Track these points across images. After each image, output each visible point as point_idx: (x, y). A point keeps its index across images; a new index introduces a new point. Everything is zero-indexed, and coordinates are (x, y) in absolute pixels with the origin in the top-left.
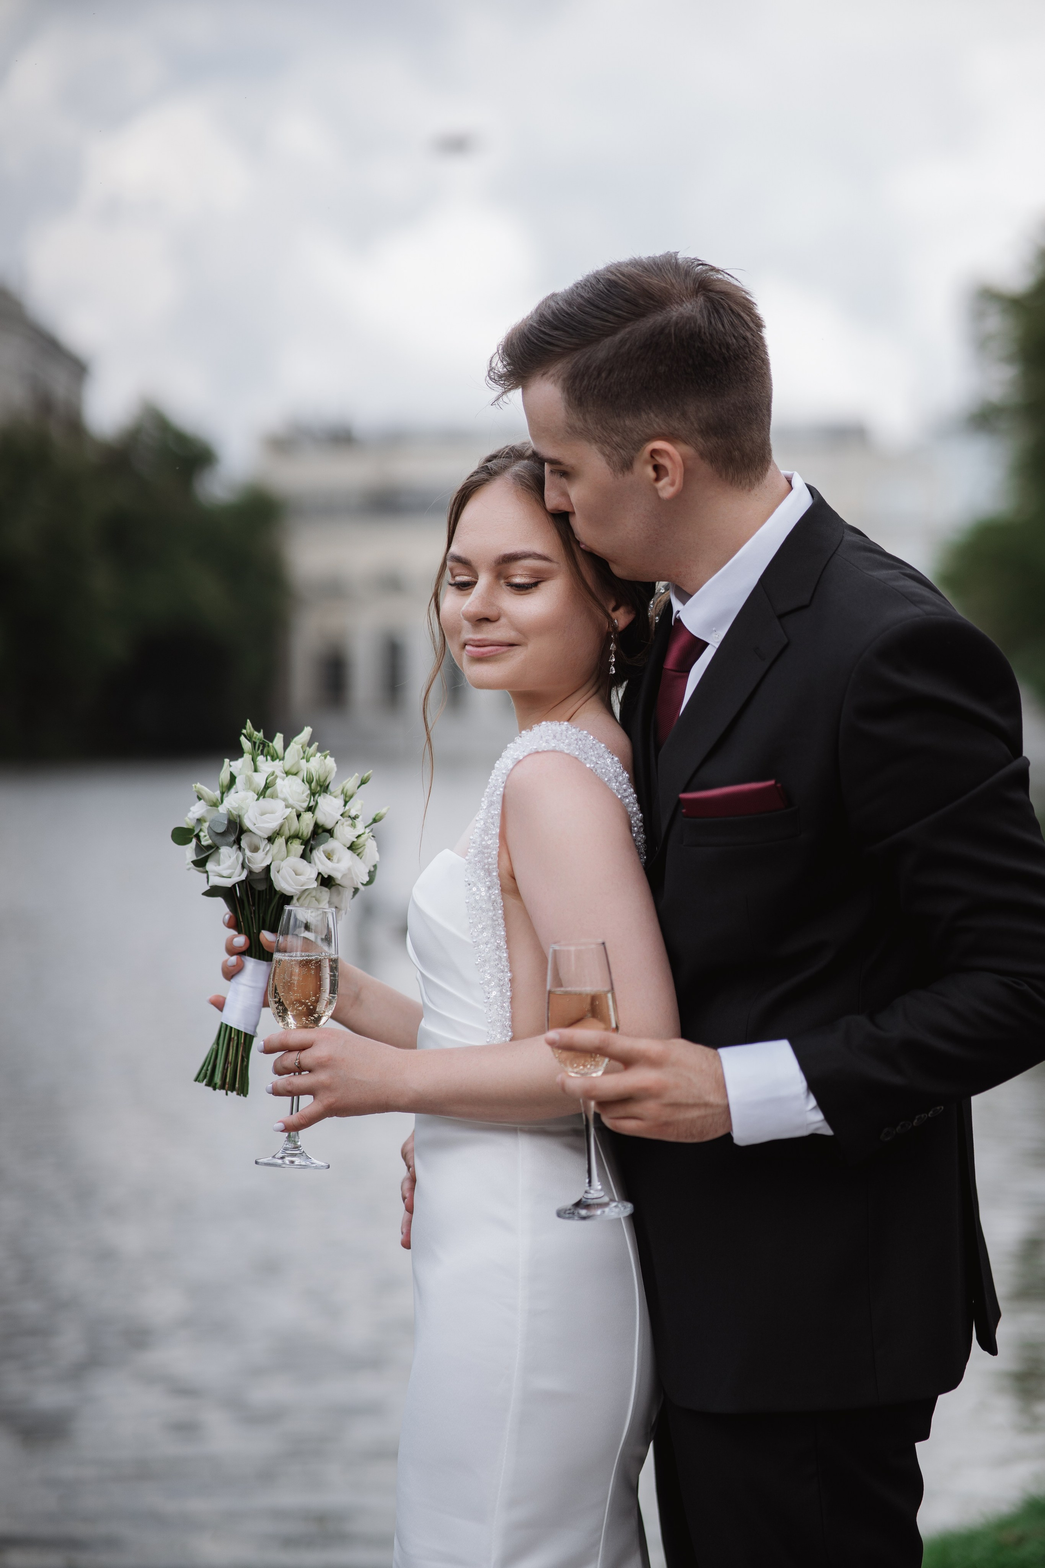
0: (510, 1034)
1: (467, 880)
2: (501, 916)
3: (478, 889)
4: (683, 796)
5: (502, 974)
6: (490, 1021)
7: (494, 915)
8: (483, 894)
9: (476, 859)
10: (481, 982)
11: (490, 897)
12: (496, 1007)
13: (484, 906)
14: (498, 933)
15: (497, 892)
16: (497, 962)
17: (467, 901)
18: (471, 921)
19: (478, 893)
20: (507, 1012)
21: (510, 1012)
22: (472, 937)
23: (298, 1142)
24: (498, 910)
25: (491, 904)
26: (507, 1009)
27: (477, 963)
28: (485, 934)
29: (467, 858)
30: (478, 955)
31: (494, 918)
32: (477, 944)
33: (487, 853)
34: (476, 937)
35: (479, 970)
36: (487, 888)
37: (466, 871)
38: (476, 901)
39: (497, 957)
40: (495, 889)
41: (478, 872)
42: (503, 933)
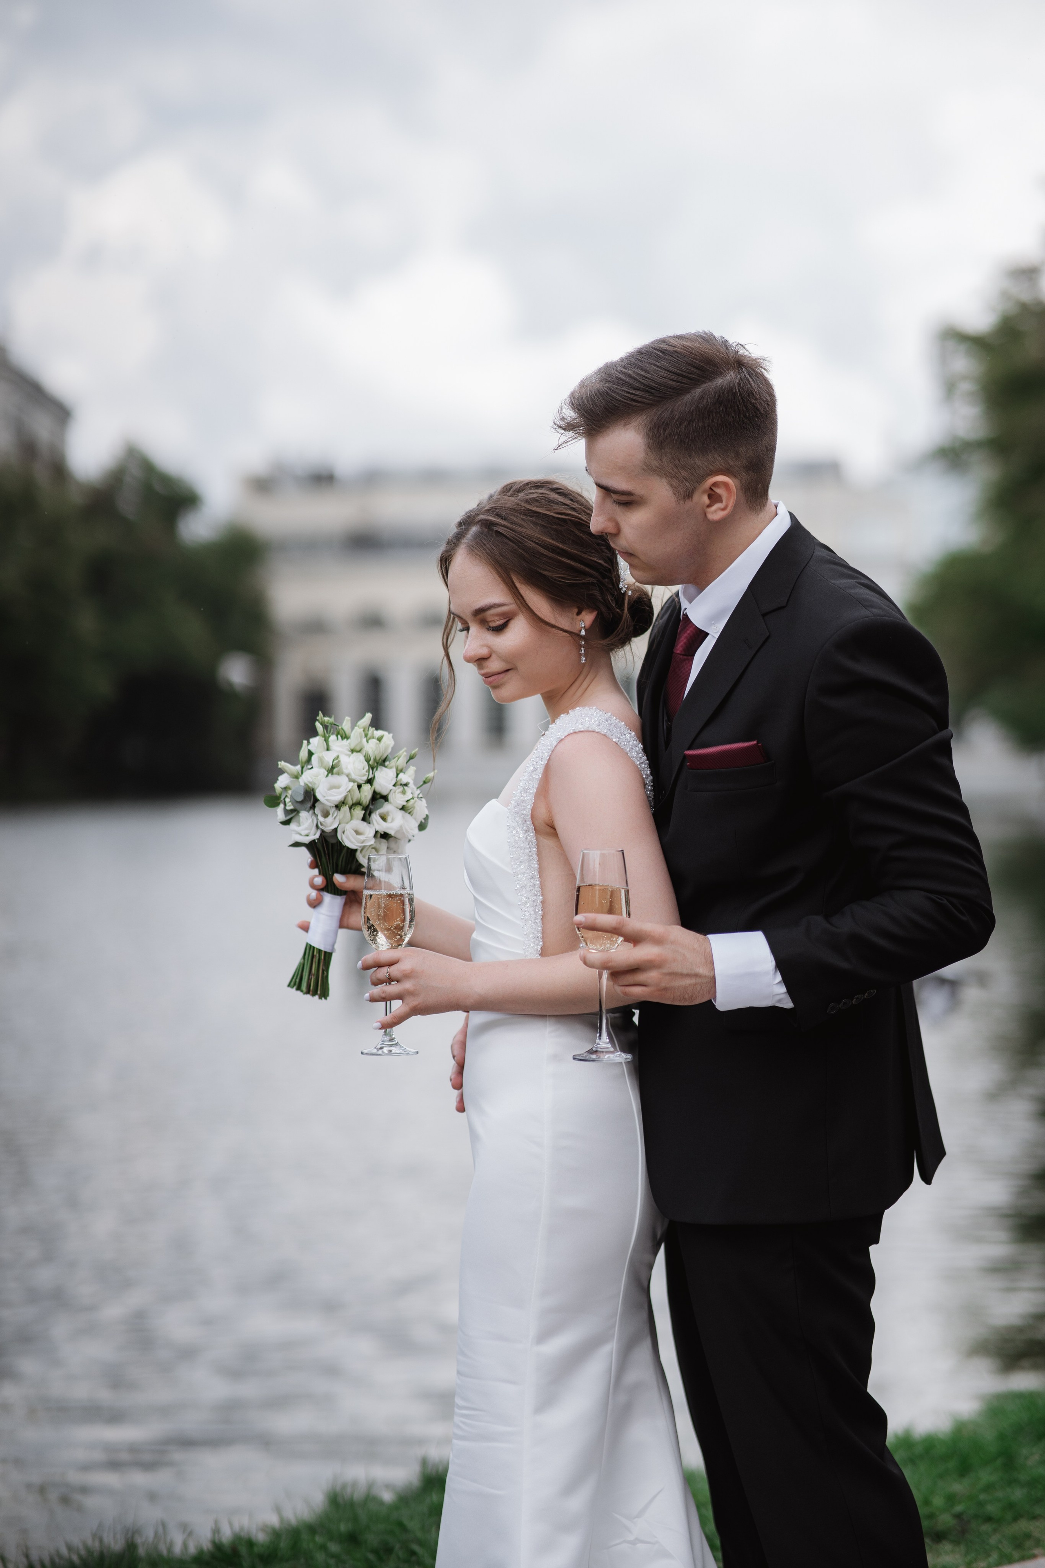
0: (541, 943)
1: (508, 824)
2: (535, 852)
3: (517, 832)
4: (687, 752)
5: (535, 897)
6: (525, 933)
7: (530, 852)
8: (521, 836)
9: (516, 809)
10: (519, 903)
11: (526, 839)
12: (530, 922)
13: (522, 845)
14: (532, 865)
15: (532, 834)
16: (531, 888)
17: (509, 841)
18: (512, 856)
19: (517, 835)
20: (539, 926)
21: (541, 926)
22: (513, 869)
23: (393, 1035)
24: (533, 848)
25: (527, 843)
26: (539, 924)
27: (516, 888)
28: (522, 867)
29: (509, 808)
30: (517, 883)
31: (530, 854)
32: (516, 874)
33: (524, 806)
34: (516, 869)
35: (518, 894)
36: (524, 831)
37: (508, 818)
38: (515, 841)
39: (531, 884)
40: (531, 833)
41: (517, 819)
42: (536, 866)
